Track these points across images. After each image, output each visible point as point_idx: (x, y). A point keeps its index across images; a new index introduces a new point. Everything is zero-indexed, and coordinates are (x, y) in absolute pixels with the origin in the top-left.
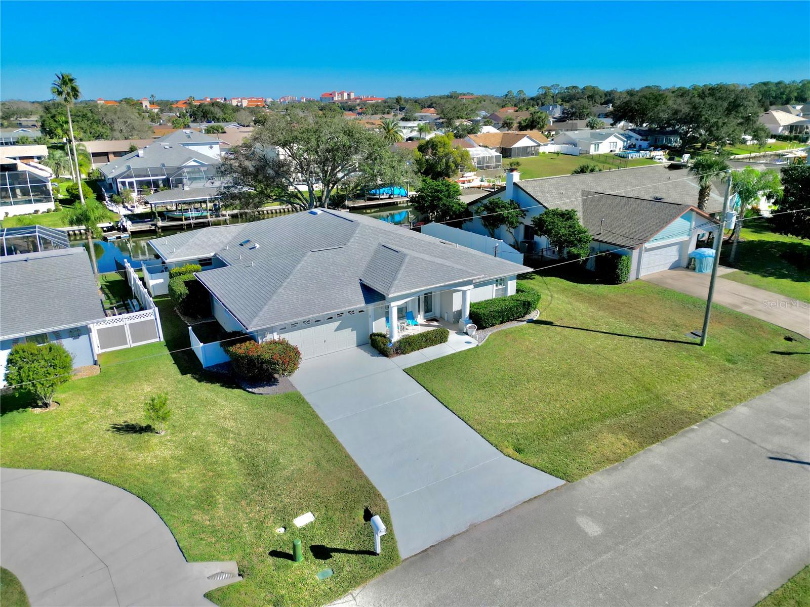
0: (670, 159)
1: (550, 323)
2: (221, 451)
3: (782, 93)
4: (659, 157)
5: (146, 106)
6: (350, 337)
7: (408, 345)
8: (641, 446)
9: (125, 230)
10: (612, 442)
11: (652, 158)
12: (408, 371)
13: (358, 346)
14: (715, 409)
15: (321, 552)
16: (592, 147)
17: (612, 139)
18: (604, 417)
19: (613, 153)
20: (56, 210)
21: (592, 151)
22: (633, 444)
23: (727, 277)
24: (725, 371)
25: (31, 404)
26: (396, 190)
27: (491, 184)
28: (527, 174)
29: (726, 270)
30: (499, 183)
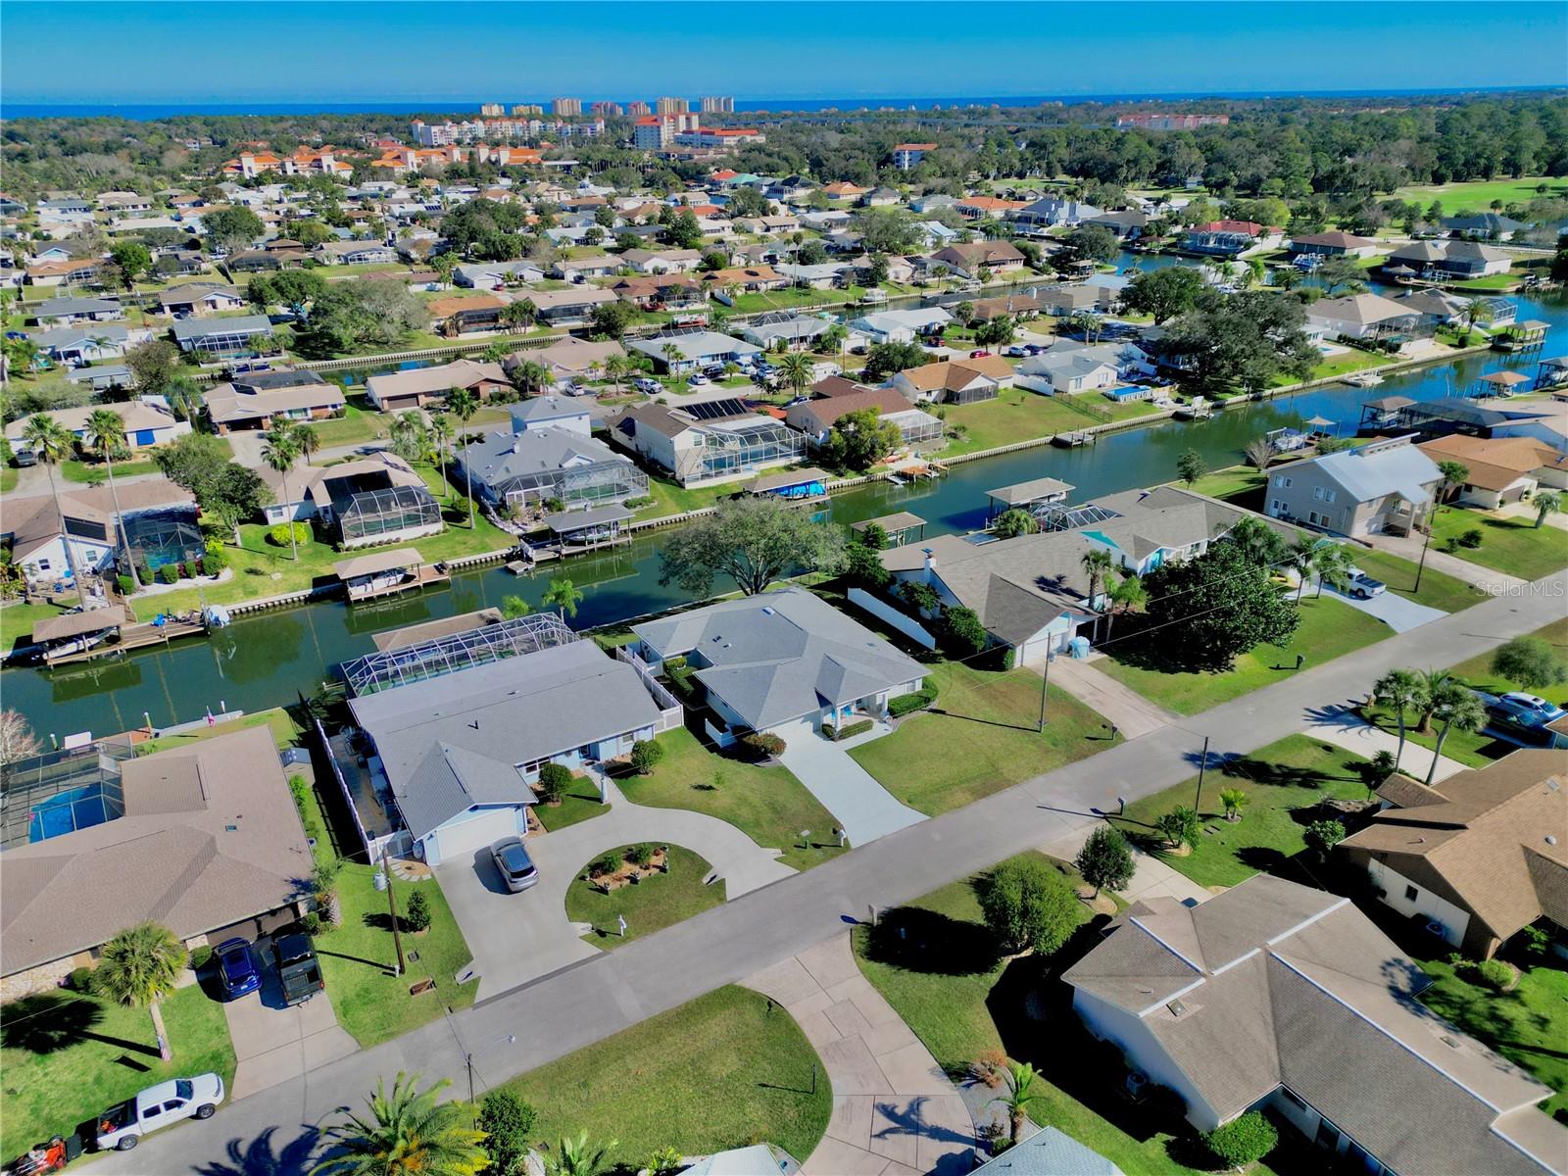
0: (1179, 401)
1: (943, 712)
2: (755, 800)
3: (1478, 156)
4: (1162, 400)
5: (329, 166)
6: (809, 726)
7: (847, 732)
8: (975, 800)
9: (529, 560)
10: (961, 797)
11: (1151, 401)
12: (848, 752)
13: (814, 731)
14: (1026, 778)
15: (817, 846)
16: (1072, 383)
17: (1101, 369)
18: (961, 782)
19: (1103, 390)
20: (445, 531)
21: (1073, 389)
22: (971, 798)
23: (1094, 664)
24: (1047, 751)
25: (637, 772)
26: (812, 488)
27: (928, 463)
28: (977, 442)
29: (1098, 656)
30: (937, 463)
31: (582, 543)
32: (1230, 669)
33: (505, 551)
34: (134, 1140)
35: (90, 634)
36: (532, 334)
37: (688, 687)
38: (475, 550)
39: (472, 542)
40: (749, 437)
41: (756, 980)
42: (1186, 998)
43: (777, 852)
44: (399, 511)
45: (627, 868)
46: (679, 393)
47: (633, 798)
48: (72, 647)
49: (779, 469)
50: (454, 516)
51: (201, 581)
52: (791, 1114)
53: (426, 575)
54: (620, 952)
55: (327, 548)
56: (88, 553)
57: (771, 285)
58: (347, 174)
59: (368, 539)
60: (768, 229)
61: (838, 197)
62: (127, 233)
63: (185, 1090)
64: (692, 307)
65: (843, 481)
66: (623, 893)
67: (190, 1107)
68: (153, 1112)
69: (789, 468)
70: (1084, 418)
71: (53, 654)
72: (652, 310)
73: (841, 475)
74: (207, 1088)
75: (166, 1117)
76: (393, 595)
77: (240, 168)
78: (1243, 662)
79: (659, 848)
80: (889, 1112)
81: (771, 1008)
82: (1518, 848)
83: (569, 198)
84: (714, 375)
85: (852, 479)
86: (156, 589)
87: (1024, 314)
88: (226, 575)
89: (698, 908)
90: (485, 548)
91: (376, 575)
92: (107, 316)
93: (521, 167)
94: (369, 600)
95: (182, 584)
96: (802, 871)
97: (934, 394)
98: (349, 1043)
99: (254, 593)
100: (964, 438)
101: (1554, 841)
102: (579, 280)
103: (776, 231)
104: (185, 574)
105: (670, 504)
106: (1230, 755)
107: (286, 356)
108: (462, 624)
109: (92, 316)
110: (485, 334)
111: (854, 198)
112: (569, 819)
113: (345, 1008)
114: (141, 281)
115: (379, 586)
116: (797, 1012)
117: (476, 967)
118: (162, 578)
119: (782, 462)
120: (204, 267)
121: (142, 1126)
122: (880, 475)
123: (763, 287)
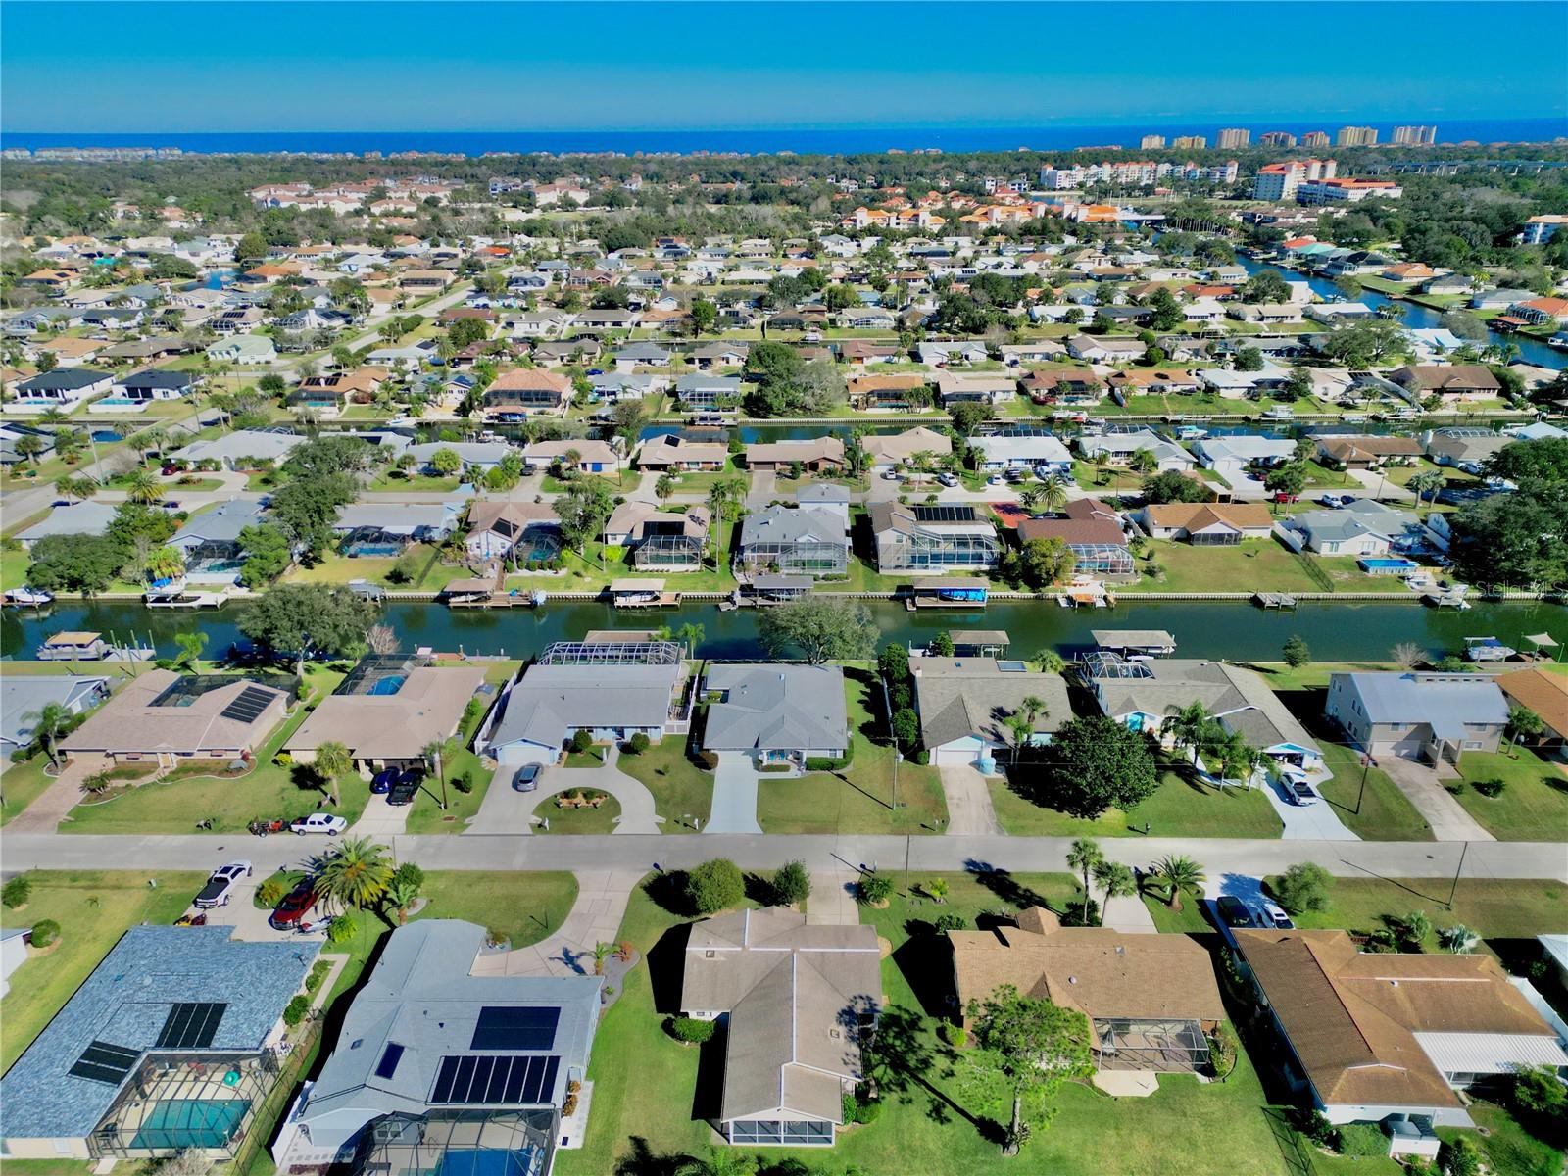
0: (1440, 584)
2: (679, 788)
4: (1422, 580)
5: (924, 221)
7: (769, 769)
8: (802, 833)
9: (734, 603)
10: (796, 829)
12: (762, 781)
13: (749, 762)
16: (1332, 544)
18: (807, 821)
20: (697, 572)
21: (1326, 551)
22: (801, 831)
23: (989, 782)
24: (885, 823)
25: (636, 752)
26: (972, 594)
27: (1104, 593)
28: (1170, 584)
29: (1002, 777)
30: (1112, 596)
31: (773, 599)
32: (1093, 819)
33: (726, 594)
34: (305, 833)
35: (473, 593)
36: (925, 415)
37: (702, 711)
38: (709, 589)
39: (711, 582)
40: (962, 541)
41: (581, 875)
42: (721, 953)
43: (663, 820)
44: (686, 551)
45: (580, 799)
46: (969, 489)
47: (620, 765)
48: (463, 598)
49: (968, 572)
50: (710, 562)
51: (549, 573)
52: (529, 931)
53: (666, 598)
54: (540, 837)
55: (626, 567)
56: (499, 544)
57: (1178, 389)
58: (936, 229)
59: (650, 567)
60: (1262, 319)
61: (1401, 279)
62: (733, 283)
63: (329, 820)
64: (1080, 403)
65: (1014, 593)
66: (568, 811)
67: (327, 827)
68: (312, 823)
69: (976, 574)
70: (1309, 582)
71: (452, 600)
72: (1042, 403)
73: (1015, 588)
74: (337, 823)
75: (316, 828)
76: (641, 607)
77: (855, 221)
78: (1112, 815)
79: (605, 793)
80: (566, 952)
81: (574, 890)
82: (1039, 974)
83: (1109, 265)
84: (1012, 478)
85: (1025, 593)
86: (525, 573)
87: (1398, 459)
88: (563, 573)
89: (595, 832)
90: (714, 590)
91: (635, 593)
92: (658, 362)
93: (1093, 226)
94: (626, 607)
95: (539, 573)
96: (663, 833)
97: (1174, 531)
98: (403, 829)
99: (570, 587)
100: (1162, 577)
101: (1074, 981)
102: (1014, 363)
103: (1271, 321)
104: (541, 568)
105: (861, 582)
106: (1000, 872)
107: (738, 411)
108: (636, 636)
109: (649, 361)
110: (888, 410)
111: (1415, 282)
112: (578, 765)
113: (413, 815)
114: (707, 331)
115: (635, 600)
116: (581, 895)
117: (475, 819)
118: (529, 568)
119: (972, 567)
120: (752, 322)
121: (307, 827)
122: (1051, 595)
123: (1170, 389)
